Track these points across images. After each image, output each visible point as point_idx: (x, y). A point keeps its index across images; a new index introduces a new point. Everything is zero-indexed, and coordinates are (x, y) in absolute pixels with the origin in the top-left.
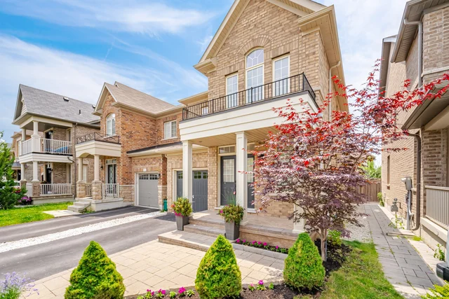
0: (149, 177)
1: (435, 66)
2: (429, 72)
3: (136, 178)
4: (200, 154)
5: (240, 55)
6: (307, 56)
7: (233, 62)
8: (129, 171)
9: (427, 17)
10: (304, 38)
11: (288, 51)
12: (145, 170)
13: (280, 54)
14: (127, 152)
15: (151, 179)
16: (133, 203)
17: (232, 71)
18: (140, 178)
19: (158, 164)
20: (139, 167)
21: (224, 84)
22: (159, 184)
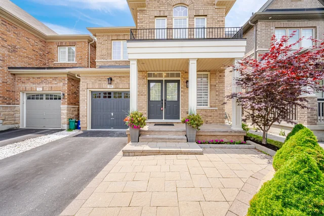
0: (44, 97)
1: (262, 47)
2: (260, 49)
3: (23, 98)
4: (124, 77)
5: (169, 4)
6: (218, 21)
7: (162, 8)
8: (11, 89)
9: (259, 23)
10: (216, 10)
11: (206, 14)
12: (38, 89)
13: (200, 14)
14: (9, 68)
15: (47, 99)
16: (17, 126)
17: (162, 15)
18: (29, 98)
19: (61, 84)
20: (28, 86)
21: (154, 22)
22: (63, 104)
